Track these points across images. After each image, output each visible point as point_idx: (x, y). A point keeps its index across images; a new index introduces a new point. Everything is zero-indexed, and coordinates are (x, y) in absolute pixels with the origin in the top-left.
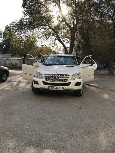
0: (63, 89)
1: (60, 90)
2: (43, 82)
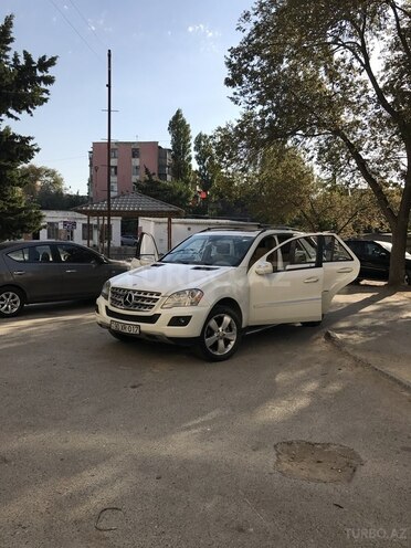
0: (138, 332)
1: (132, 332)
2: (107, 307)
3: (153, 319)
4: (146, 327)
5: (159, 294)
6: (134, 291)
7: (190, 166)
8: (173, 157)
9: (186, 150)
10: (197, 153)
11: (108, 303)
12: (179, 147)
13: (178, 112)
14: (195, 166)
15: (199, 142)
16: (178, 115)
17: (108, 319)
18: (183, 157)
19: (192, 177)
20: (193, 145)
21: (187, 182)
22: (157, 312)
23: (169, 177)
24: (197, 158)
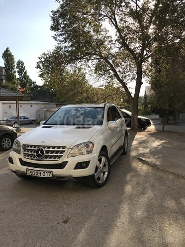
0: (51, 176)
1: (46, 176)
2: (20, 159)
3: (62, 166)
4: (57, 172)
5: (64, 148)
6: (44, 147)
7: (15, 76)
8: (6, 71)
9: (12, 68)
10: (18, 70)
11: (22, 156)
12: (9, 67)
13: (7, 49)
14: (18, 76)
15: (19, 64)
16: (7, 50)
17: (24, 168)
18: (11, 71)
19: (16, 81)
20: (16, 66)
21: (14, 83)
22: (65, 160)
23: (4, 81)
24: (18, 72)
